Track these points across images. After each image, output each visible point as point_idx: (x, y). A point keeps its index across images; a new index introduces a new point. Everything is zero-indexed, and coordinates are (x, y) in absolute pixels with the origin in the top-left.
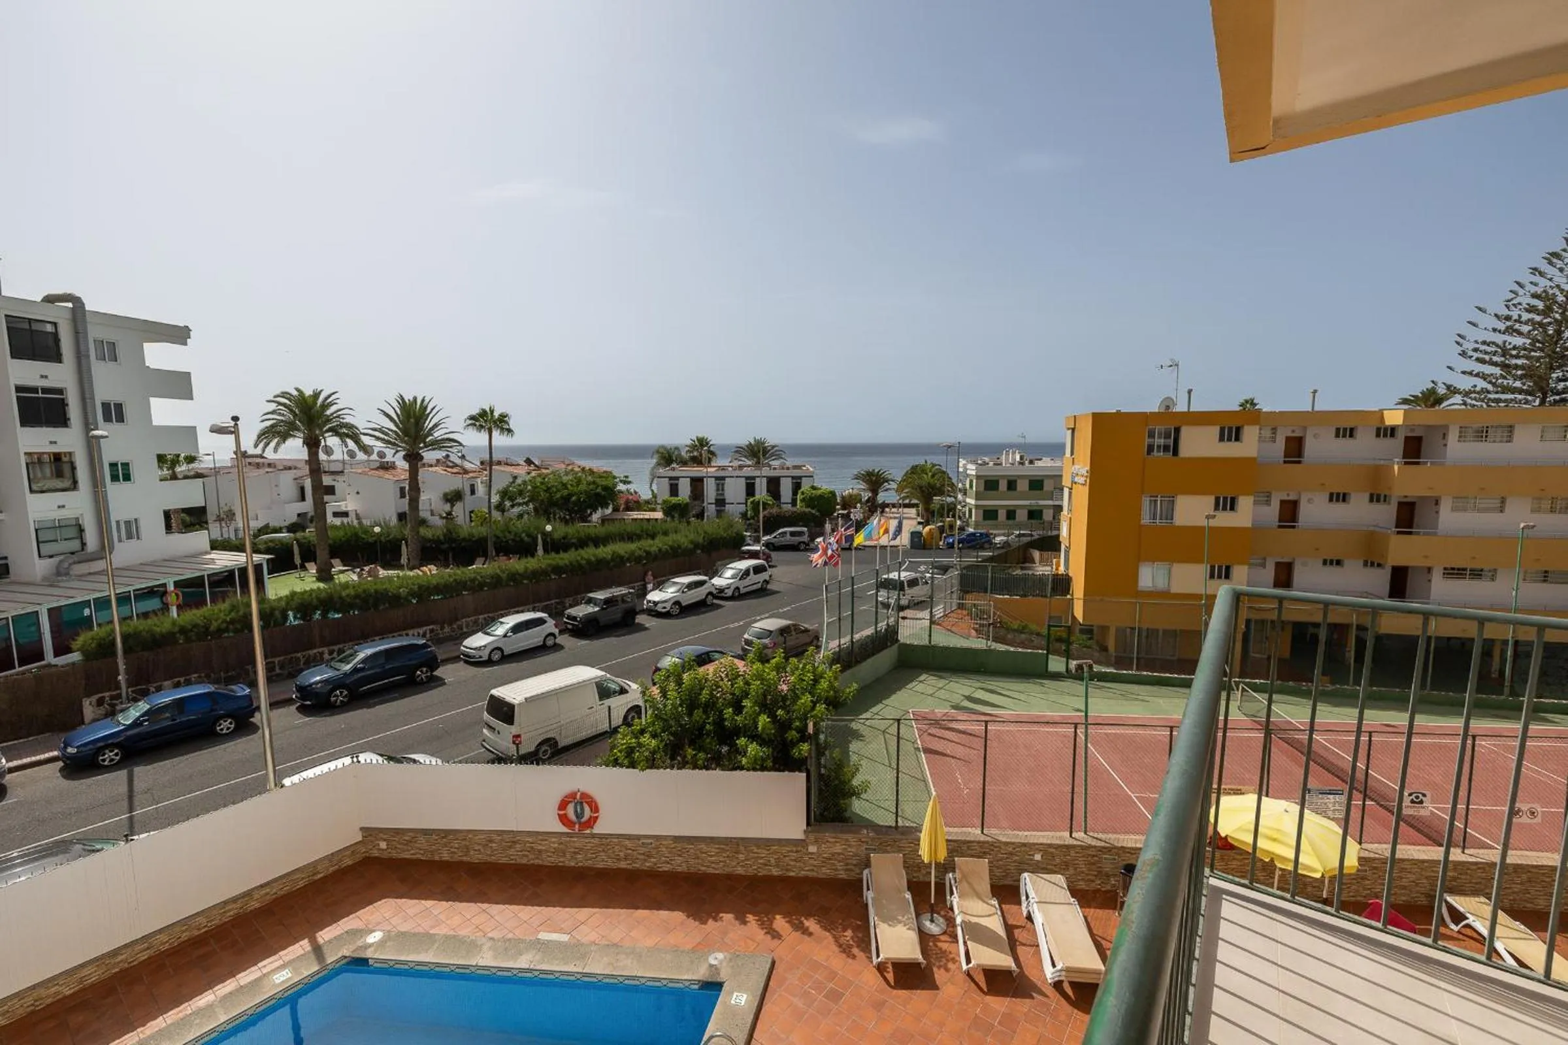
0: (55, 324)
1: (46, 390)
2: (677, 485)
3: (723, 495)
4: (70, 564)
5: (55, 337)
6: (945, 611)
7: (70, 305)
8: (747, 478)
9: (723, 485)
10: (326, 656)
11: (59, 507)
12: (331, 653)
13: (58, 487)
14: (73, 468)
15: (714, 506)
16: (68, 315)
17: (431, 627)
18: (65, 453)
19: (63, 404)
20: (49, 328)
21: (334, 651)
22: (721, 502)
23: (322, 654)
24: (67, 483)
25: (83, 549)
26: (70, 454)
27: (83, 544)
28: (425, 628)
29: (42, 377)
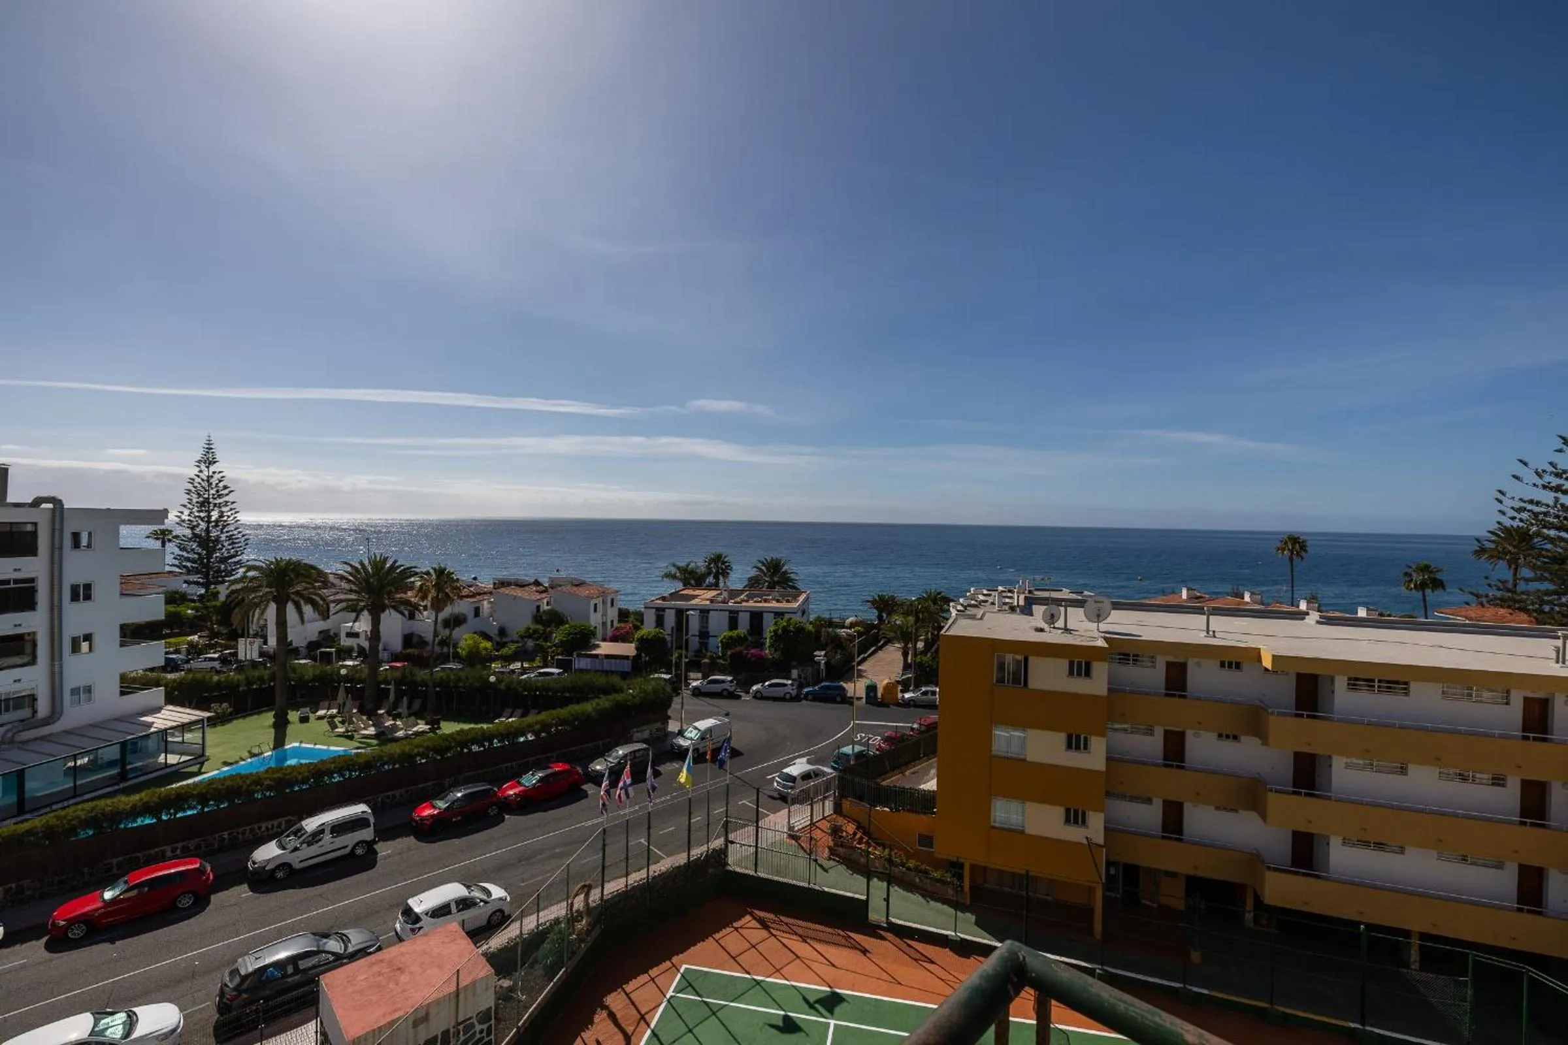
0: (35, 524)
1: (16, 581)
2: (663, 616)
3: (707, 627)
4: (14, 734)
5: (34, 534)
6: (811, 820)
7: (50, 506)
8: (731, 612)
9: (707, 617)
10: (169, 854)
11: (15, 681)
12: (174, 850)
13: (18, 663)
14: (35, 645)
15: (697, 638)
16: (48, 516)
17: (287, 818)
18: (29, 634)
19: (33, 591)
20: (29, 528)
21: (177, 848)
22: (704, 635)
23: (163, 852)
24: (26, 659)
25: (33, 716)
26: (34, 633)
27: (35, 712)
28: (279, 820)
29: (15, 570)
